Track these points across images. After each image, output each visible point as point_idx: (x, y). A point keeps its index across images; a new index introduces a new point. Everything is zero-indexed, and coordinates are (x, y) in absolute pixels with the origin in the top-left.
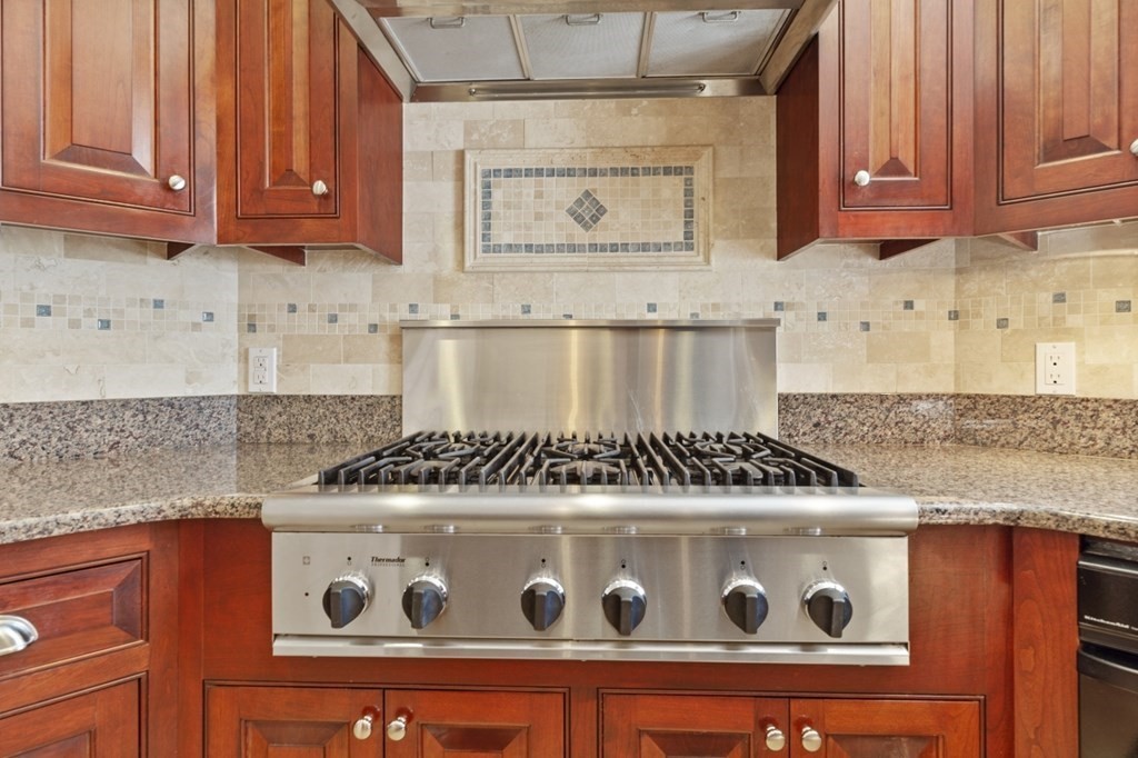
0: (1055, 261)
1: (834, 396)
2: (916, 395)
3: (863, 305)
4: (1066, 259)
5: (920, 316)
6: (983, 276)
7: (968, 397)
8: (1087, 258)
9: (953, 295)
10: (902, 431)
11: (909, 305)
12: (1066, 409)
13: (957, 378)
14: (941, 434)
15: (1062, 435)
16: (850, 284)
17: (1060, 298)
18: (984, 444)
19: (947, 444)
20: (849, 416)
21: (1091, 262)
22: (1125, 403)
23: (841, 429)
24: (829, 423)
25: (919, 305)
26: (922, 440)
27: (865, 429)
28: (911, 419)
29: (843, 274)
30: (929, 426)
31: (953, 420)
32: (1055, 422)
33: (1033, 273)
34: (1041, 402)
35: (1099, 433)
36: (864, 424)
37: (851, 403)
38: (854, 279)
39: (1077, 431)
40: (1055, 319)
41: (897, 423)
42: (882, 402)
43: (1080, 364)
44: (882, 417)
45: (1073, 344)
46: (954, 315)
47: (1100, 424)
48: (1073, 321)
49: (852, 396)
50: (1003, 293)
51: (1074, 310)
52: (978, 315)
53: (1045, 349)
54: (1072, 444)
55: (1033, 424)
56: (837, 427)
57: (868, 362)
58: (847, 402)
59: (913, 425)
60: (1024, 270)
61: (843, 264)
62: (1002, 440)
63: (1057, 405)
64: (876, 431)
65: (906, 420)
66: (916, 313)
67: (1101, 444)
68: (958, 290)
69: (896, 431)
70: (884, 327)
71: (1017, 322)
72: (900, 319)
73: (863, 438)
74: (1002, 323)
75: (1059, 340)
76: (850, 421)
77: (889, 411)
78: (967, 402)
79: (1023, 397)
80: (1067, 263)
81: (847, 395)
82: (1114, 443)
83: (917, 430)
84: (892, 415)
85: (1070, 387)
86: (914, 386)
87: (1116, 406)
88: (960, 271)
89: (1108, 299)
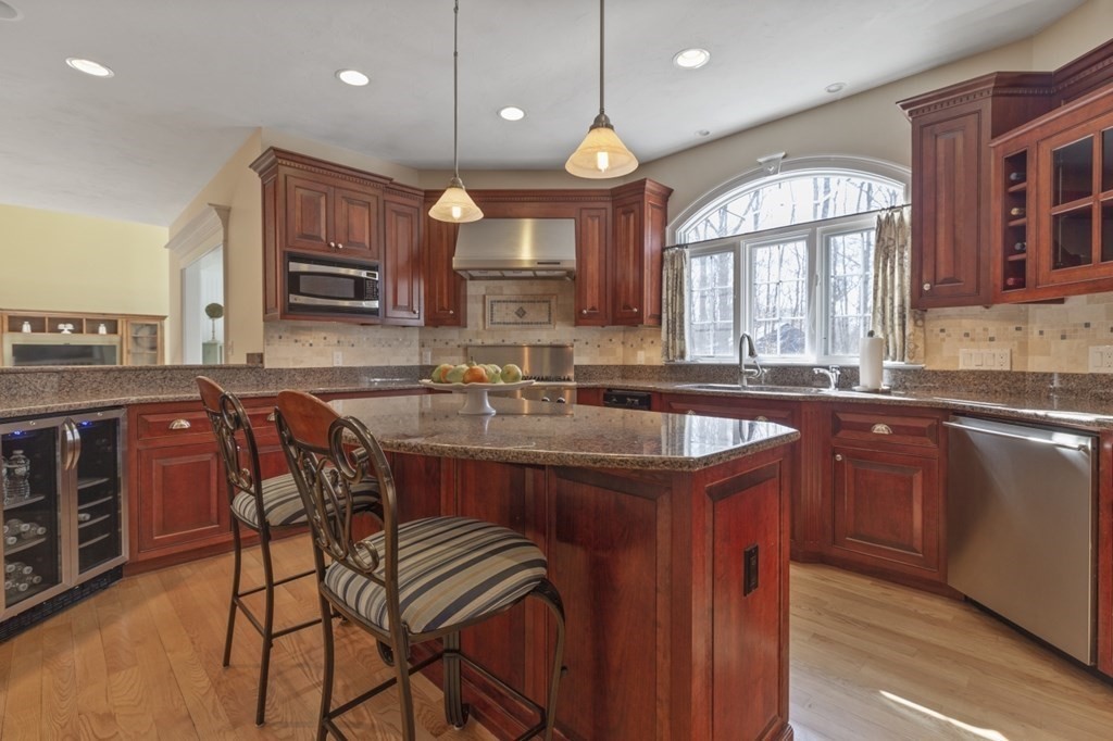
0: (641, 330)
1: (589, 366)
2: (611, 365)
3: (598, 340)
6: (628, 332)
7: (624, 366)
9: (622, 337)
11: (611, 340)
15: (641, 375)
17: (642, 340)
20: (593, 371)
21: (647, 331)
24: (588, 373)
25: (614, 340)
27: (597, 374)
30: (615, 374)
31: (621, 372)
32: (640, 372)
33: (637, 332)
34: (637, 367)
38: (596, 333)
40: (641, 345)
42: (602, 367)
43: (645, 357)
45: (644, 352)
46: (623, 343)
48: (644, 346)
49: (594, 366)
50: (632, 337)
51: (644, 343)
52: (627, 343)
53: (639, 353)
55: (636, 372)
57: (599, 356)
60: (635, 332)
62: (630, 377)
63: (640, 367)
64: (600, 375)
65: (609, 372)
66: (613, 343)
68: (624, 336)
69: (606, 375)
70: (604, 346)
71: (635, 345)
72: (608, 344)
74: (632, 346)
77: (604, 370)
79: (634, 365)
80: (643, 331)
85: (643, 363)
86: (611, 363)
87: (651, 367)
88: (624, 331)
89: (650, 340)
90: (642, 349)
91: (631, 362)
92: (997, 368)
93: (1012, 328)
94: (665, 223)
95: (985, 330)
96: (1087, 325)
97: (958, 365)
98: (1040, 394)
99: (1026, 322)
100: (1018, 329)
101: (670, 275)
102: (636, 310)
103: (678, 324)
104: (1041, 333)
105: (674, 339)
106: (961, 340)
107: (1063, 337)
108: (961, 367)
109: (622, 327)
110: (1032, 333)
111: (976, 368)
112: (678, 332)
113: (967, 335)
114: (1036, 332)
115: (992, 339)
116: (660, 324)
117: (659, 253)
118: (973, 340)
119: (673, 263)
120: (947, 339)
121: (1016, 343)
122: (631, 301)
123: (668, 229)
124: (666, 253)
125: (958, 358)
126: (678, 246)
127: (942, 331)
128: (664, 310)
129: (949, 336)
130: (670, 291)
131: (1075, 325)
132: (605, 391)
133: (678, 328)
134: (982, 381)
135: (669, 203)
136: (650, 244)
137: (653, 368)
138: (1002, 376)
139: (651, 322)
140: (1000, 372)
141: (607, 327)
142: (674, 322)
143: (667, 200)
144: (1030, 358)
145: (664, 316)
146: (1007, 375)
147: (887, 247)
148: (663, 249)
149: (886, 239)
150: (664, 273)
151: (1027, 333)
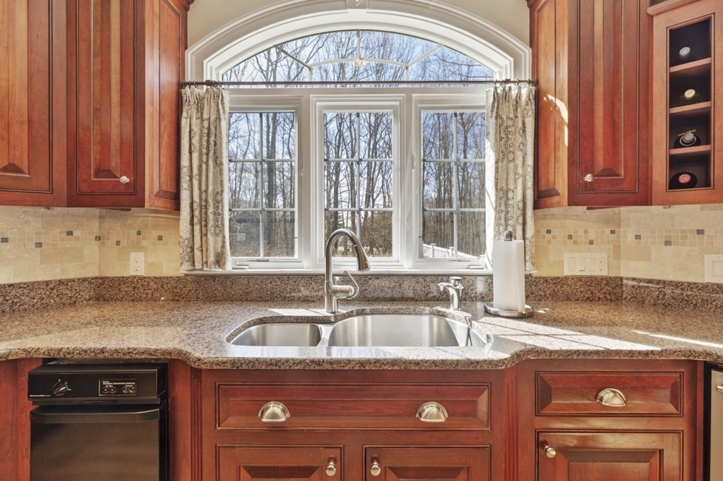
0: (138, 217)
1: (10, 285)
2: (71, 279)
3: (37, 234)
4: (142, 216)
5: (77, 239)
6: (110, 220)
7: (101, 278)
8: (148, 216)
9: (98, 228)
10: (61, 299)
11: (70, 233)
12: (138, 282)
13: (100, 268)
14: (88, 297)
15: (137, 294)
16: (27, 222)
17: (139, 233)
18: (108, 300)
19: (91, 302)
20: (23, 295)
21: (150, 218)
22: (158, 279)
23: (17, 303)
24: (7, 301)
25: (76, 233)
26: (75, 302)
27: (35, 301)
28: (67, 292)
29: (22, 217)
30: (80, 295)
31: (94, 290)
32: (135, 288)
33: (129, 221)
34: (129, 279)
35: (149, 292)
36: (34, 299)
37: (24, 288)
38: (30, 219)
39: (142, 291)
40: (137, 242)
41: (58, 296)
42: (47, 285)
43: (146, 262)
44: (48, 293)
45: (143, 254)
46: (98, 238)
47: (150, 287)
48: (144, 243)
49: (25, 284)
50: (119, 229)
51: (144, 238)
52: (108, 239)
53: (133, 255)
54: (140, 297)
55: (126, 289)
56: (13, 302)
57: (41, 264)
58: (21, 288)
59: (69, 295)
60: (126, 219)
61: (22, 211)
62: (115, 298)
63: (135, 280)
64: (43, 301)
65: (64, 293)
66: (75, 237)
67: (150, 296)
68: (100, 227)
69: (57, 299)
70: (53, 245)
71: (124, 243)
72: (64, 240)
73: (33, 306)
74: (118, 243)
75: (139, 251)
76: (23, 298)
77: (52, 289)
78: (100, 281)
79: (123, 277)
80: (141, 218)
81: (22, 283)
82: (155, 295)
83: (71, 297)
84: (55, 291)
85: (142, 272)
86: (72, 276)
87: (157, 279)
88: (101, 217)
89: (156, 233)
90: (139, 248)
91: (116, 271)
92: (597, 273)
93: (608, 231)
94: (184, 44)
95: (586, 232)
96: (700, 232)
97: (563, 269)
98: (643, 302)
99: (619, 225)
100: (613, 232)
101: (196, 129)
102: (124, 179)
103: (211, 210)
104: (638, 237)
105: (204, 235)
106: (565, 243)
107: (668, 243)
108: (567, 273)
109: (96, 211)
110: (626, 237)
111: (580, 274)
112: (211, 223)
113: (570, 237)
114: (631, 236)
115: (591, 243)
116: (177, 207)
117: (174, 88)
118: (575, 243)
119: (200, 109)
120: (553, 241)
121: (611, 247)
122: (115, 163)
123: (189, 55)
124: (187, 91)
125: (563, 262)
126: (209, 83)
127: (549, 232)
128: (184, 184)
129: (554, 238)
130: (195, 155)
131: (684, 231)
132: (32, 367)
133: (211, 216)
134: (587, 288)
135: (191, 15)
136: (157, 74)
137: (162, 281)
138: (604, 282)
139: (161, 204)
140: (602, 278)
141: (57, 210)
142: (204, 207)
143: (187, 9)
144: (623, 263)
145: (185, 195)
146: (608, 280)
147: (507, 128)
148: (181, 85)
149: (504, 117)
150: (184, 123)
151: (619, 237)
